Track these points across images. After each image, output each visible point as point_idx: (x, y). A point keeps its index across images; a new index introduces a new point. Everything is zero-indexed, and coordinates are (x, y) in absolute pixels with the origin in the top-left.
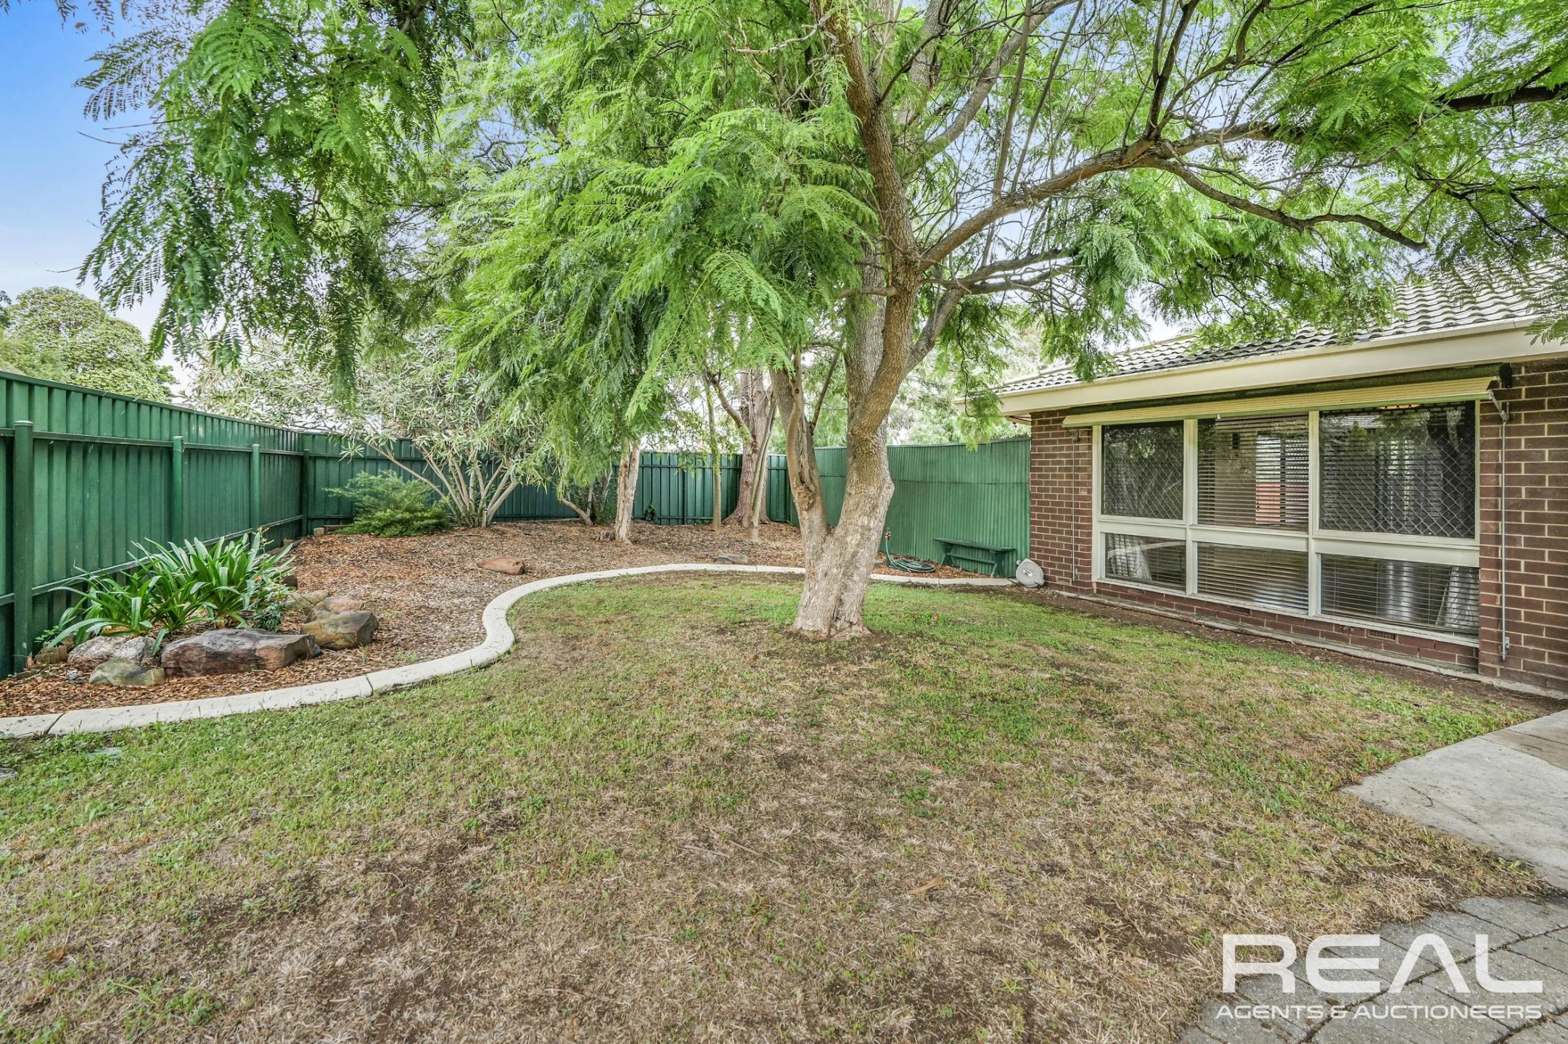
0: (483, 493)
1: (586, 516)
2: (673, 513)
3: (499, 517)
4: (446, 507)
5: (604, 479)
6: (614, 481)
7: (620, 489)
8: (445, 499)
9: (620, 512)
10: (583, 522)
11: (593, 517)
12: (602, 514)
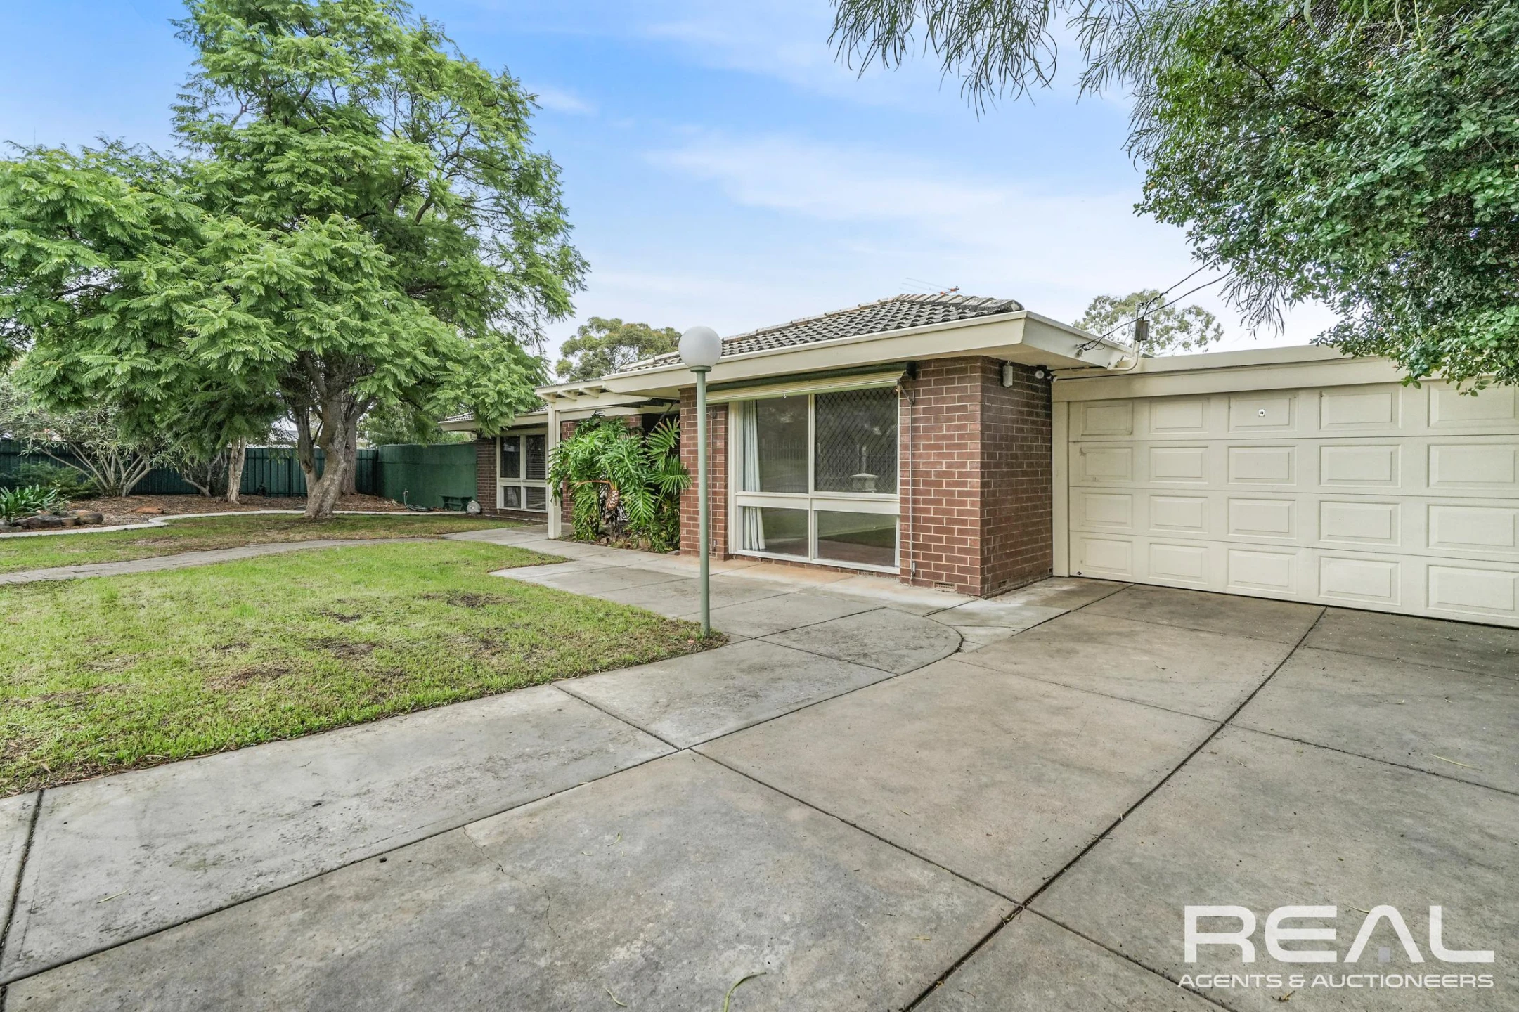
0: (124, 476)
1: (206, 490)
2: (281, 489)
3: (133, 492)
4: (93, 484)
5: (221, 467)
6: (227, 468)
7: (231, 471)
8: (93, 480)
9: (231, 485)
10: (203, 495)
11: (211, 491)
12: (218, 491)
